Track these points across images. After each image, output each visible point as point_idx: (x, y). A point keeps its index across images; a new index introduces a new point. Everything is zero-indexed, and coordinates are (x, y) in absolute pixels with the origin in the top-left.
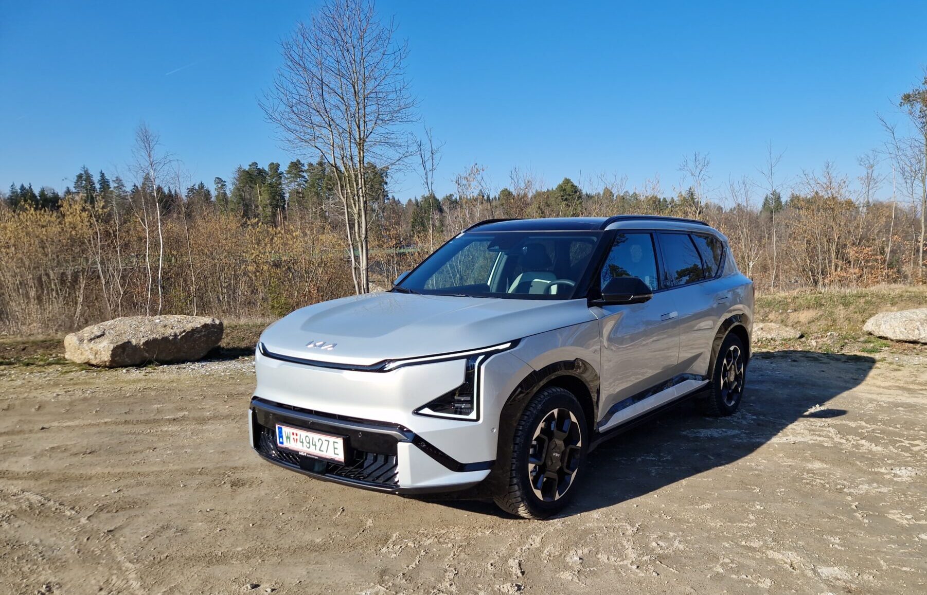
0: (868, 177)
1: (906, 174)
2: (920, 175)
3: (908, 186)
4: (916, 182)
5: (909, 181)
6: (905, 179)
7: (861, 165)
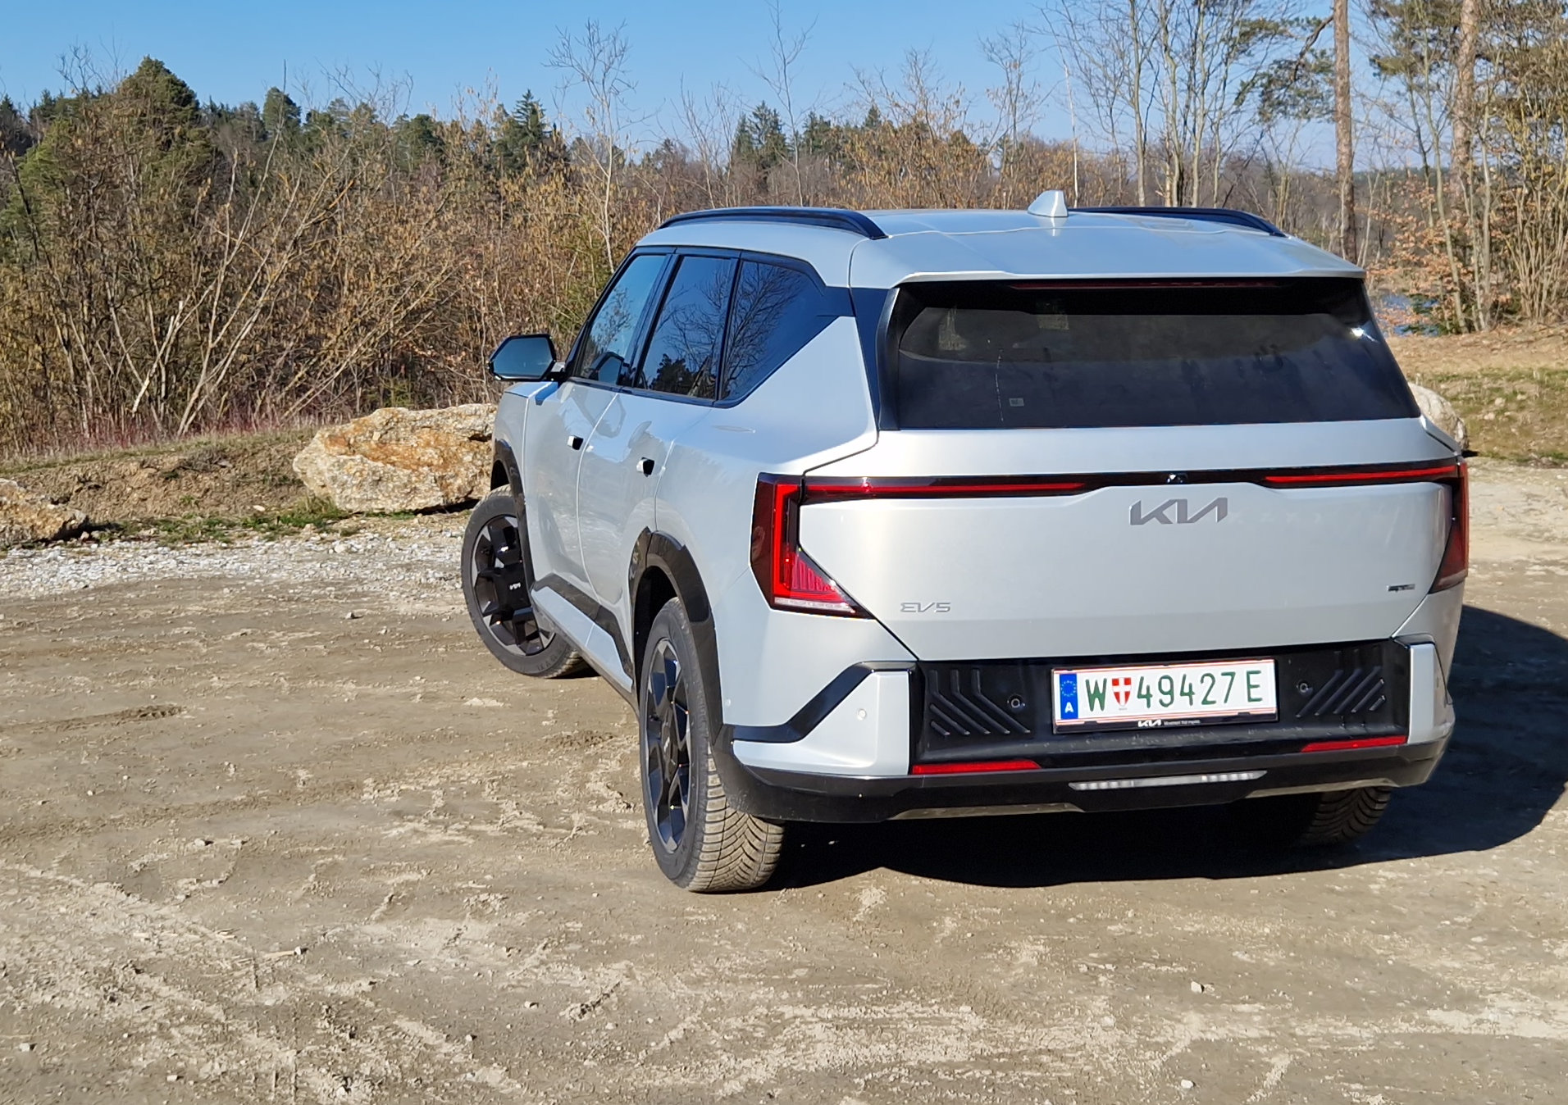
0: (1010, 92)
1: (1096, 84)
2: (1124, 88)
3: (1103, 113)
4: (1119, 104)
5: (1103, 102)
6: (1093, 95)
7: (991, 59)
